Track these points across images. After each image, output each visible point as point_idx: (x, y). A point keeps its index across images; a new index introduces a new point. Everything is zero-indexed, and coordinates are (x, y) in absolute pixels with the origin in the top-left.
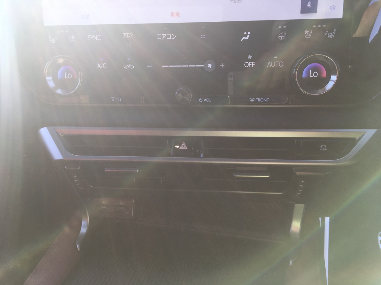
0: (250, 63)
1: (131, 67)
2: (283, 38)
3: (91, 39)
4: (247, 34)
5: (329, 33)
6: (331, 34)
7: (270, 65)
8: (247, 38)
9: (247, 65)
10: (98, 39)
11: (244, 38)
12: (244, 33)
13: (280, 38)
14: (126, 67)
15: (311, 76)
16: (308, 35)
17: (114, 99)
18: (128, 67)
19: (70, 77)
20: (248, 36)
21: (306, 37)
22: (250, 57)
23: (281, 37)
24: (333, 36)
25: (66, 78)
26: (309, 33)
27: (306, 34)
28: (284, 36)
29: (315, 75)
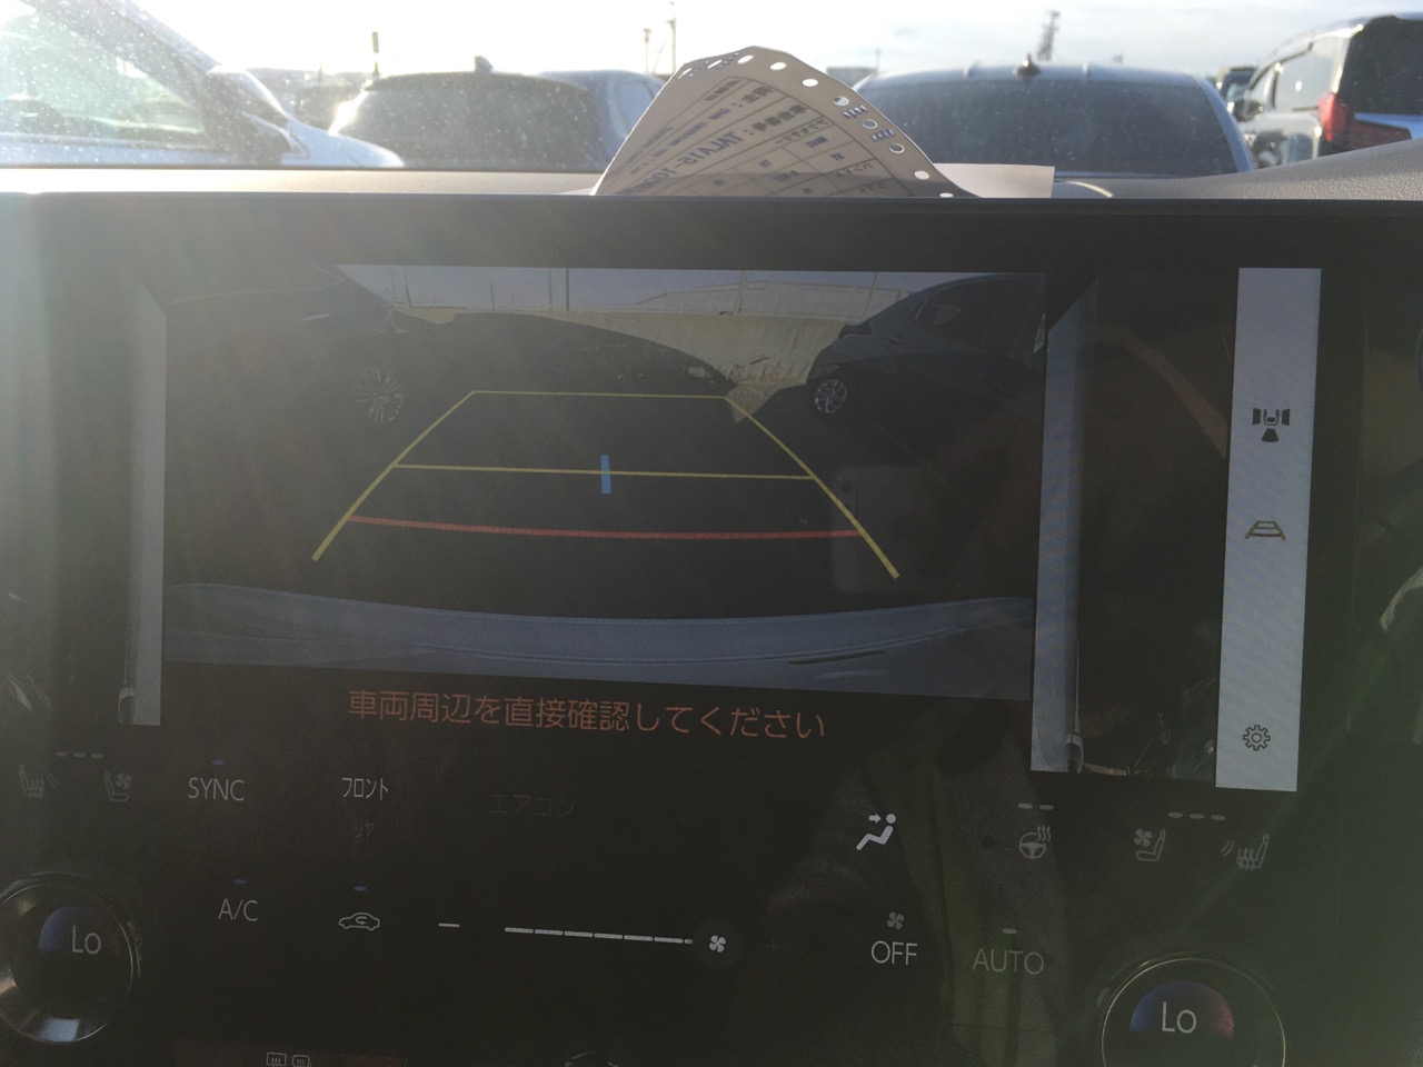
0: (898, 948)
1: (370, 922)
2: (1038, 852)
3: (202, 791)
4: (884, 824)
5: (1240, 851)
6: (1248, 856)
7: (985, 963)
8: (883, 839)
9: (881, 952)
10: (229, 796)
11: (869, 837)
12: (872, 818)
13: (1027, 850)
14: (345, 922)
15: (1167, 1026)
16: (1150, 849)
17: (282, 1062)
18: (353, 922)
19: (93, 947)
20: (888, 831)
21: (1142, 855)
22: (895, 920)
23: (1032, 846)
24: (1257, 864)
25: (74, 950)
26: (1153, 841)
27: (1141, 847)
28: (1044, 846)
29: (1187, 1021)
